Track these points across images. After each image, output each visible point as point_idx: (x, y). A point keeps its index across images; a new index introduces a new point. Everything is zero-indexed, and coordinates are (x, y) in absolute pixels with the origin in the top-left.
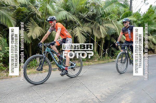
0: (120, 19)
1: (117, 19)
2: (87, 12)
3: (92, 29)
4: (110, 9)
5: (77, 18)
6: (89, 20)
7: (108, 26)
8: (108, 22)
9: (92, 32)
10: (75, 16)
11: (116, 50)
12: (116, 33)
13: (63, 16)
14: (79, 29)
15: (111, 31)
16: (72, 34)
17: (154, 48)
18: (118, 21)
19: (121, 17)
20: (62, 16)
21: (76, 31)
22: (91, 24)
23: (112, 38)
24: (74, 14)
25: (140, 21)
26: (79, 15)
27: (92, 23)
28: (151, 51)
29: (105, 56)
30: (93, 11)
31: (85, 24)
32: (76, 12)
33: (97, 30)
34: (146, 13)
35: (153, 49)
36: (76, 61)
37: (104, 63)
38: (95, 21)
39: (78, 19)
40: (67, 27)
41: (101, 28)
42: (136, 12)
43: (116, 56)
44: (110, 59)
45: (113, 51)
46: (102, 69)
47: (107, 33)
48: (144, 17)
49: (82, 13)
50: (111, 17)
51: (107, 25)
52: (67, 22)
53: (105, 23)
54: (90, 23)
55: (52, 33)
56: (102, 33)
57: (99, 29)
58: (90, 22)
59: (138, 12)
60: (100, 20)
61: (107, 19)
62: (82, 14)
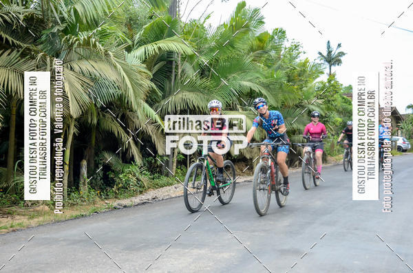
0: (136, 42)
1: (125, 45)
4: (99, 5)
7: (91, 70)
11: (121, 162)
12: (121, 98)
15: (104, 91)
17: (251, 152)
18: (129, 53)
19: (138, 36)
23: (104, 116)
25: (206, 54)
27: (26, 54)
28: (243, 164)
29: (78, 188)
35: (248, 156)
37: (77, 218)
43: (121, 185)
44: (97, 199)
45: (107, 168)
46: (75, 242)
47: (86, 98)
48: (217, 41)
50: (104, 35)
51: (86, 66)
53: (79, 59)
54: (15, 54)
56: (70, 99)
58: (14, 47)
60: (60, 43)
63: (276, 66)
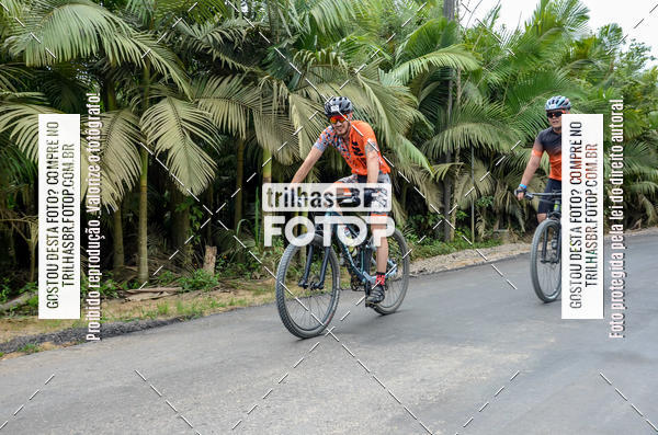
0: (397, 58)
1: (379, 60)
2: (222, 19)
3: (249, 113)
4: (342, 7)
5: (164, 51)
6: (230, 61)
8: (333, 74)
9: (251, 127)
10: (155, 38)
13: (83, 36)
14: (176, 113)
16: (137, 139)
18: (387, 71)
19: (400, 49)
20: (76, 33)
21: (160, 123)
22: (245, 82)
24: (146, 25)
25: (497, 69)
26: (178, 34)
27: (250, 80)
30: (252, 15)
31: (208, 86)
32: (158, 16)
33: (273, 116)
34: (523, 30)
36: (163, 289)
38: (264, 66)
39: (170, 55)
40: (110, 98)
41: (293, 108)
42: (476, 24)
48: (515, 50)
49: (191, 23)
50: (351, 49)
51: (326, 91)
52: (105, 69)
53: (319, 83)
54: (236, 81)
55: (13, 128)
57: (287, 111)
58: (235, 71)
59: (489, 23)
61: (326, 59)
62: (195, 27)
63: (605, 82)
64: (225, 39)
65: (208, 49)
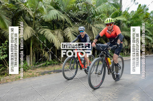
7: (99, 26)
13: (55, 16)
16: (63, 34)
19: (110, 16)
21: (68, 32)
22: (82, 24)
25: (130, 21)
31: (75, 24)
33: (88, 30)
48: (133, 17)
53: (96, 24)
56: (94, 34)
58: (80, 22)
60: (91, 20)
63: (152, 23)
64: (78, 15)
65: (75, 17)
